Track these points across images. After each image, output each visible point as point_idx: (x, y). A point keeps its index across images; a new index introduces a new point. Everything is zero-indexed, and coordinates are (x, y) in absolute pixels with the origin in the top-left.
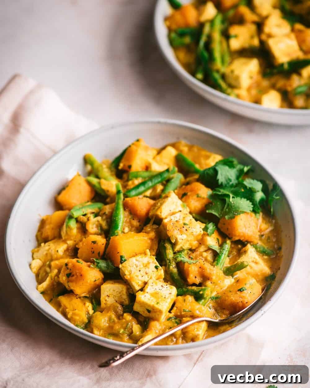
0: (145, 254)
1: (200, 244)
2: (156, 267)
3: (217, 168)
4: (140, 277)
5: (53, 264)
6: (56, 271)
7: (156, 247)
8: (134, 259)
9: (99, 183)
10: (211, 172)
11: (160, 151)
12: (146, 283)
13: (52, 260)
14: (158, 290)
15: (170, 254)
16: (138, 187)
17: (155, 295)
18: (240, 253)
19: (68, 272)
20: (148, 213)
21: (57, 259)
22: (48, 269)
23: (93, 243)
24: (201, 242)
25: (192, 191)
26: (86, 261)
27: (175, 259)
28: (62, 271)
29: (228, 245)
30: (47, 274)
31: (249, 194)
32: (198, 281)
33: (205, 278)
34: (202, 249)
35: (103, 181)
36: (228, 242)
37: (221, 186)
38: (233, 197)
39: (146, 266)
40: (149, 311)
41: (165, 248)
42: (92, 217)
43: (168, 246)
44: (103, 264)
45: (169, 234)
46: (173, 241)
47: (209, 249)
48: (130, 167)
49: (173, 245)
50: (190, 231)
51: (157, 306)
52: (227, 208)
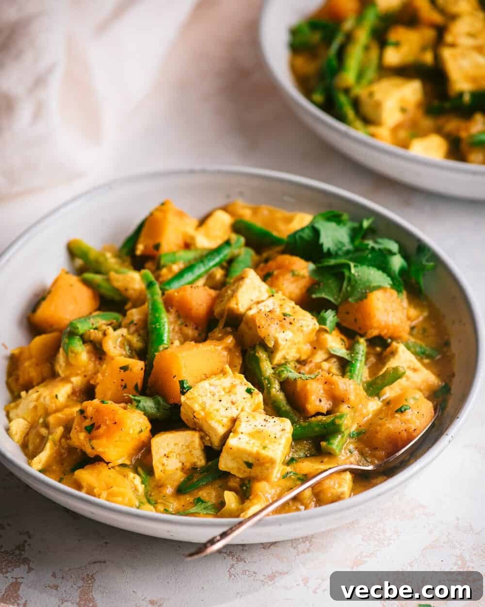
0: (223, 372)
1: (315, 348)
2: (249, 391)
3: (317, 225)
4: (223, 412)
5: (51, 419)
6: (60, 430)
7: (239, 362)
8: (206, 384)
9: (108, 280)
10: (307, 234)
11: (202, 222)
12: (234, 421)
13: (47, 414)
14: (259, 427)
15: (267, 369)
16: (180, 274)
17: (257, 434)
18: (382, 359)
19: (88, 423)
20: (210, 311)
21: (57, 410)
22: (44, 431)
23: (122, 371)
24: (317, 345)
25: (280, 267)
26: (117, 401)
27: (277, 375)
28: (75, 425)
29: (362, 346)
30: (43, 440)
31: (381, 261)
32: (325, 406)
33: (337, 400)
34: (320, 356)
35: (113, 275)
36: (362, 340)
37: (329, 254)
38: (355, 266)
39: (230, 391)
40: (249, 465)
41: (257, 360)
42: (110, 330)
43: (262, 355)
44: (148, 403)
45: (262, 333)
46: (271, 344)
47: (331, 356)
48: (157, 247)
49: (271, 352)
50: (297, 325)
51: (264, 453)
52: (348, 286)
